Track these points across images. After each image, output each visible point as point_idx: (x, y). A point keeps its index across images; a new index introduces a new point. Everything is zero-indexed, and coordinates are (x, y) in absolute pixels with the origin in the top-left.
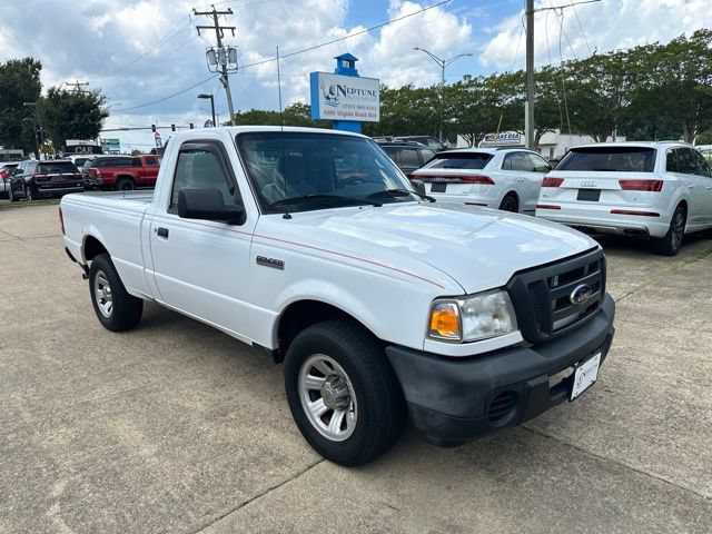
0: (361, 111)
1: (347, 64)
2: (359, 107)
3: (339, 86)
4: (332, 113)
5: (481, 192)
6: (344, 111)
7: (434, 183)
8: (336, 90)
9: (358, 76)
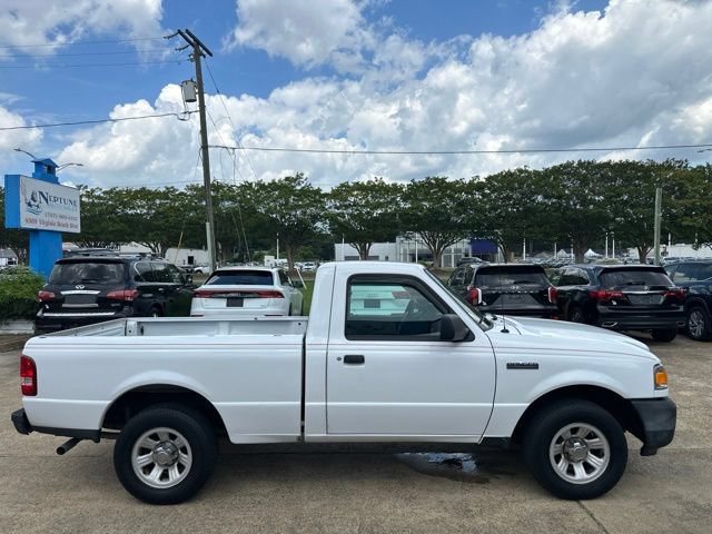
0: (63, 221)
1: (46, 169)
2: (61, 217)
3: (41, 193)
4: (34, 221)
5: (274, 305)
6: (46, 219)
7: (228, 298)
8: (38, 197)
9: (58, 184)
